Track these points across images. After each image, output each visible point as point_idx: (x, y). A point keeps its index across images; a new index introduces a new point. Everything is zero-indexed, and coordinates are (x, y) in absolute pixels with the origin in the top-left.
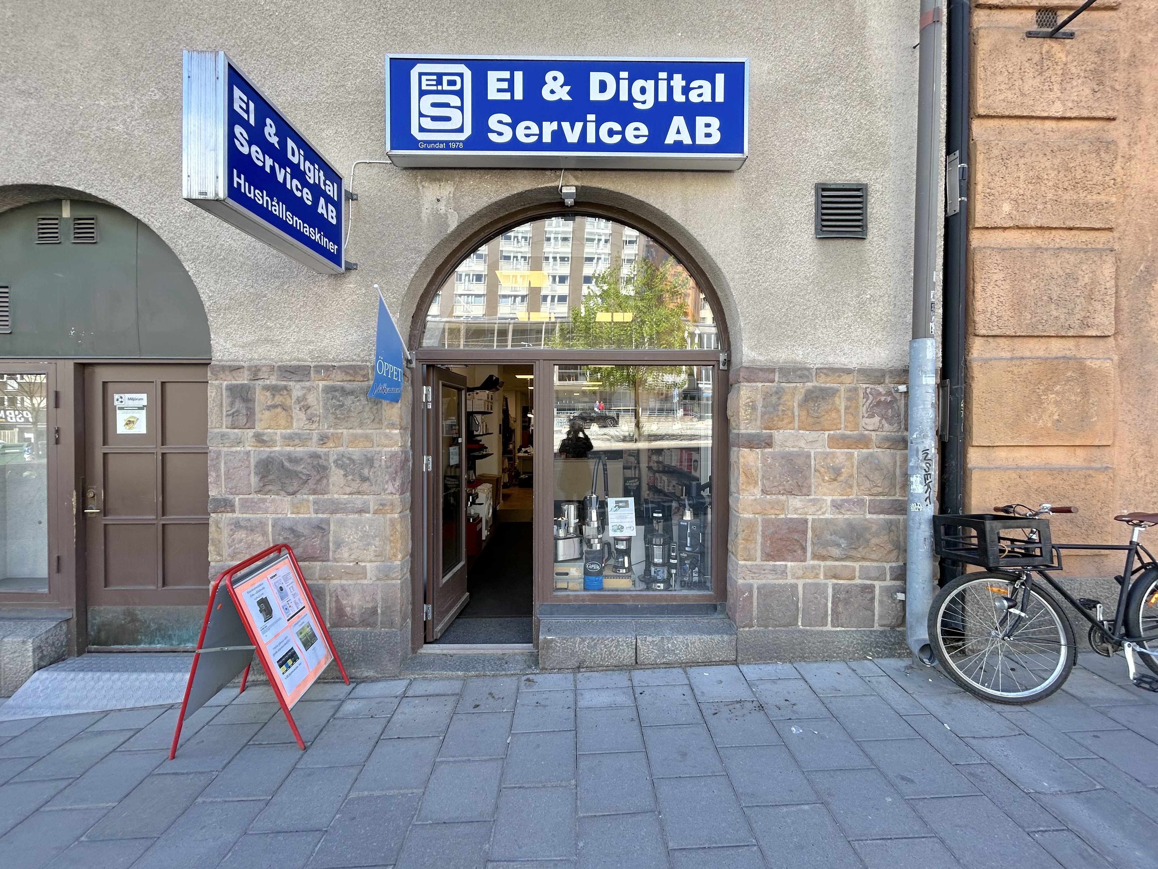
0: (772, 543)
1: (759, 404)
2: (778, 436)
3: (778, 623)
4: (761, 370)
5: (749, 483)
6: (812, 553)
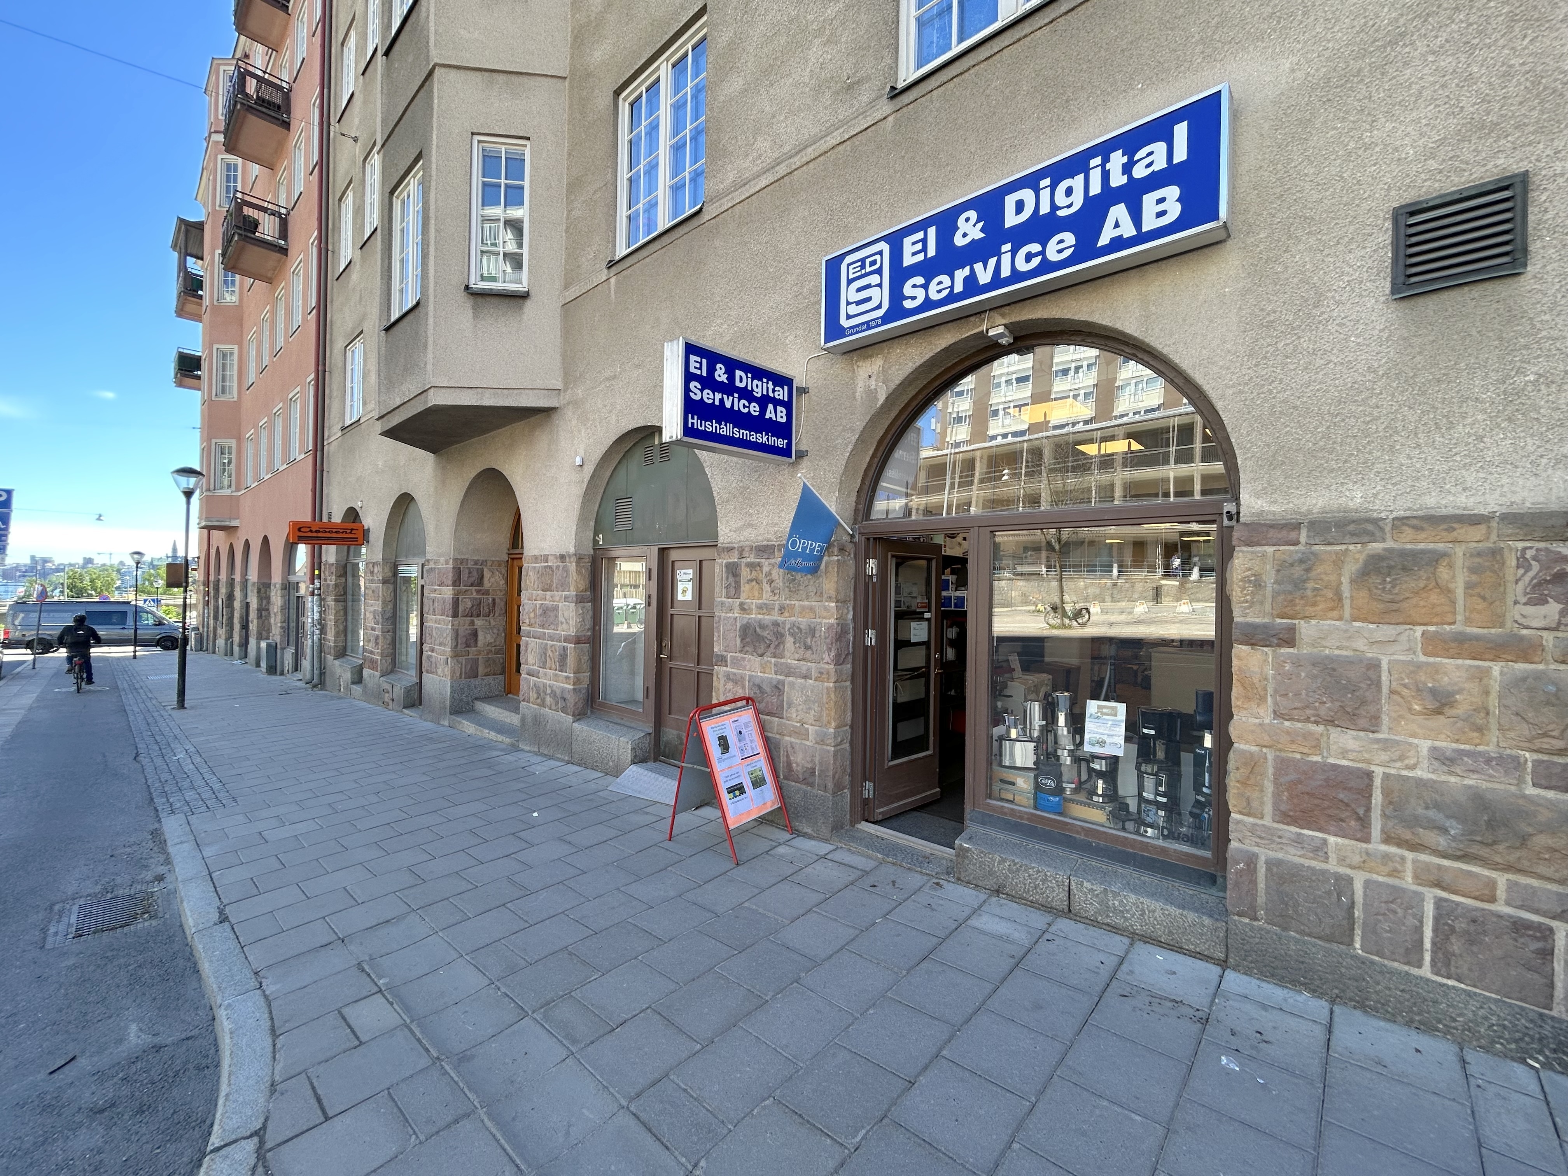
0: (1291, 797)
1: (1269, 578)
2: (1307, 630)
3: (1307, 930)
4: (1272, 526)
5: (1248, 699)
6: (1383, 831)
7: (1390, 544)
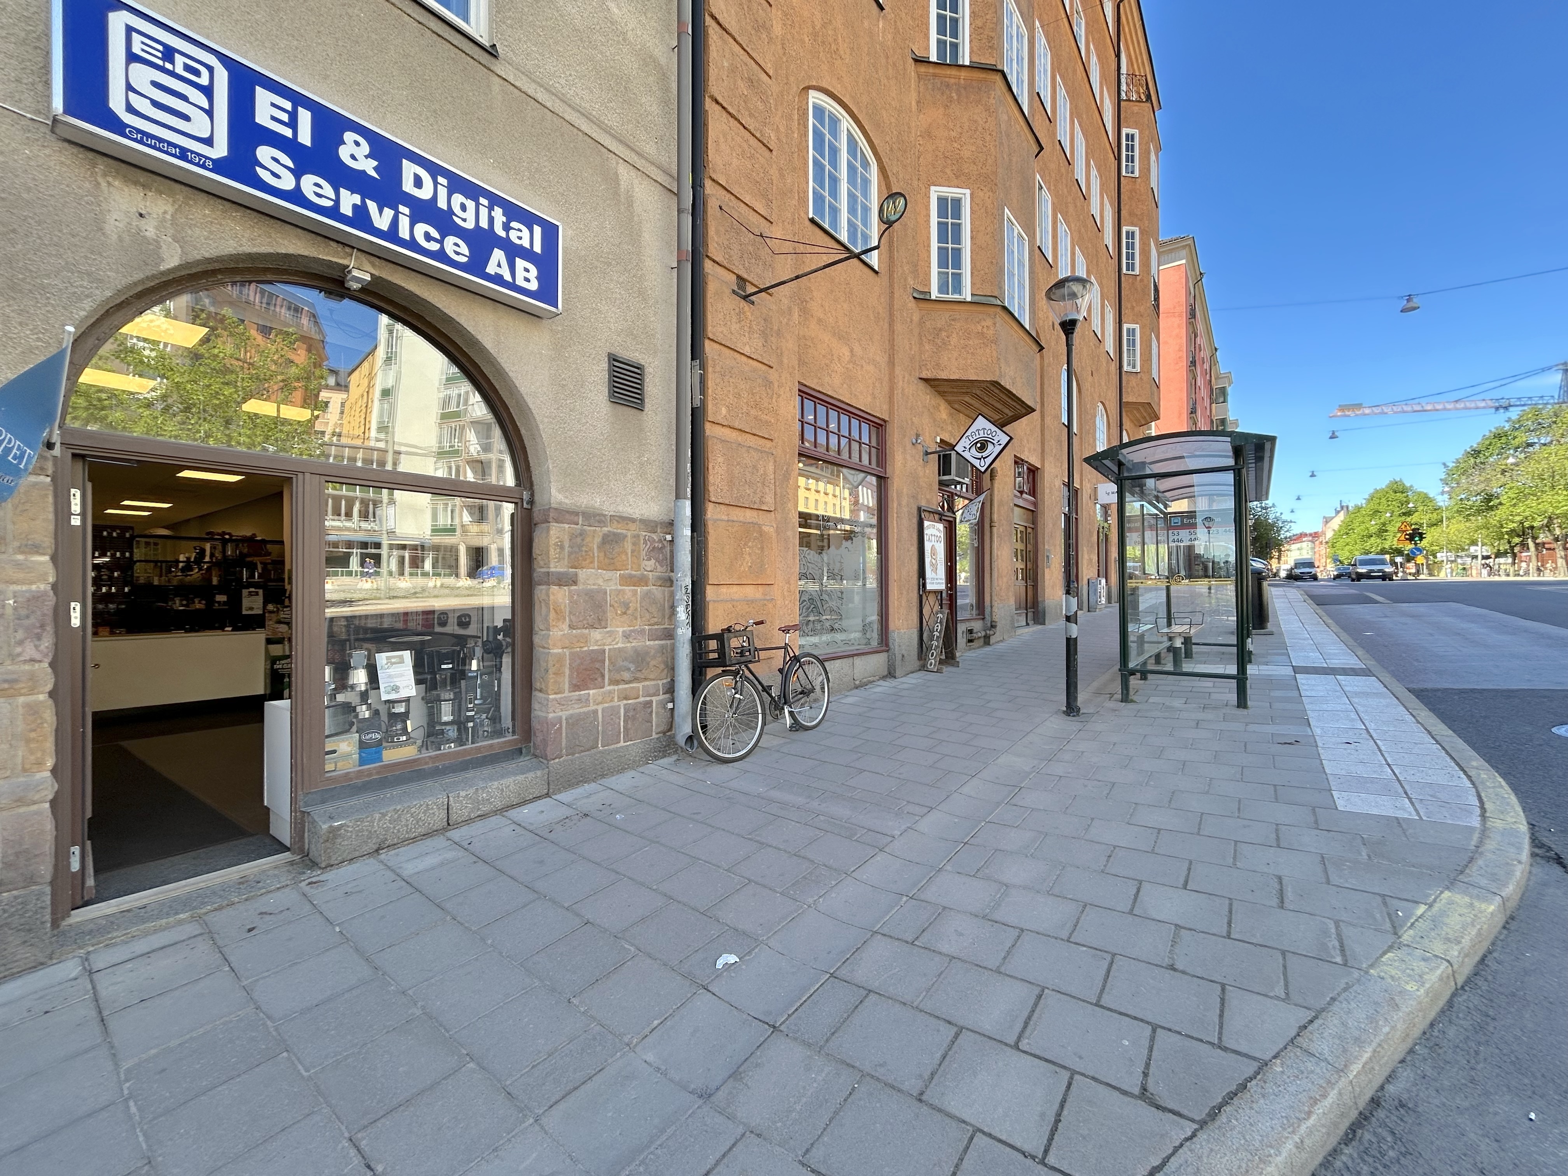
0: (578, 674)
1: (567, 544)
2: (582, 574)
3: (582, 748)
4: (568, 512)
6: (609, 679)
7: (609, 529)
